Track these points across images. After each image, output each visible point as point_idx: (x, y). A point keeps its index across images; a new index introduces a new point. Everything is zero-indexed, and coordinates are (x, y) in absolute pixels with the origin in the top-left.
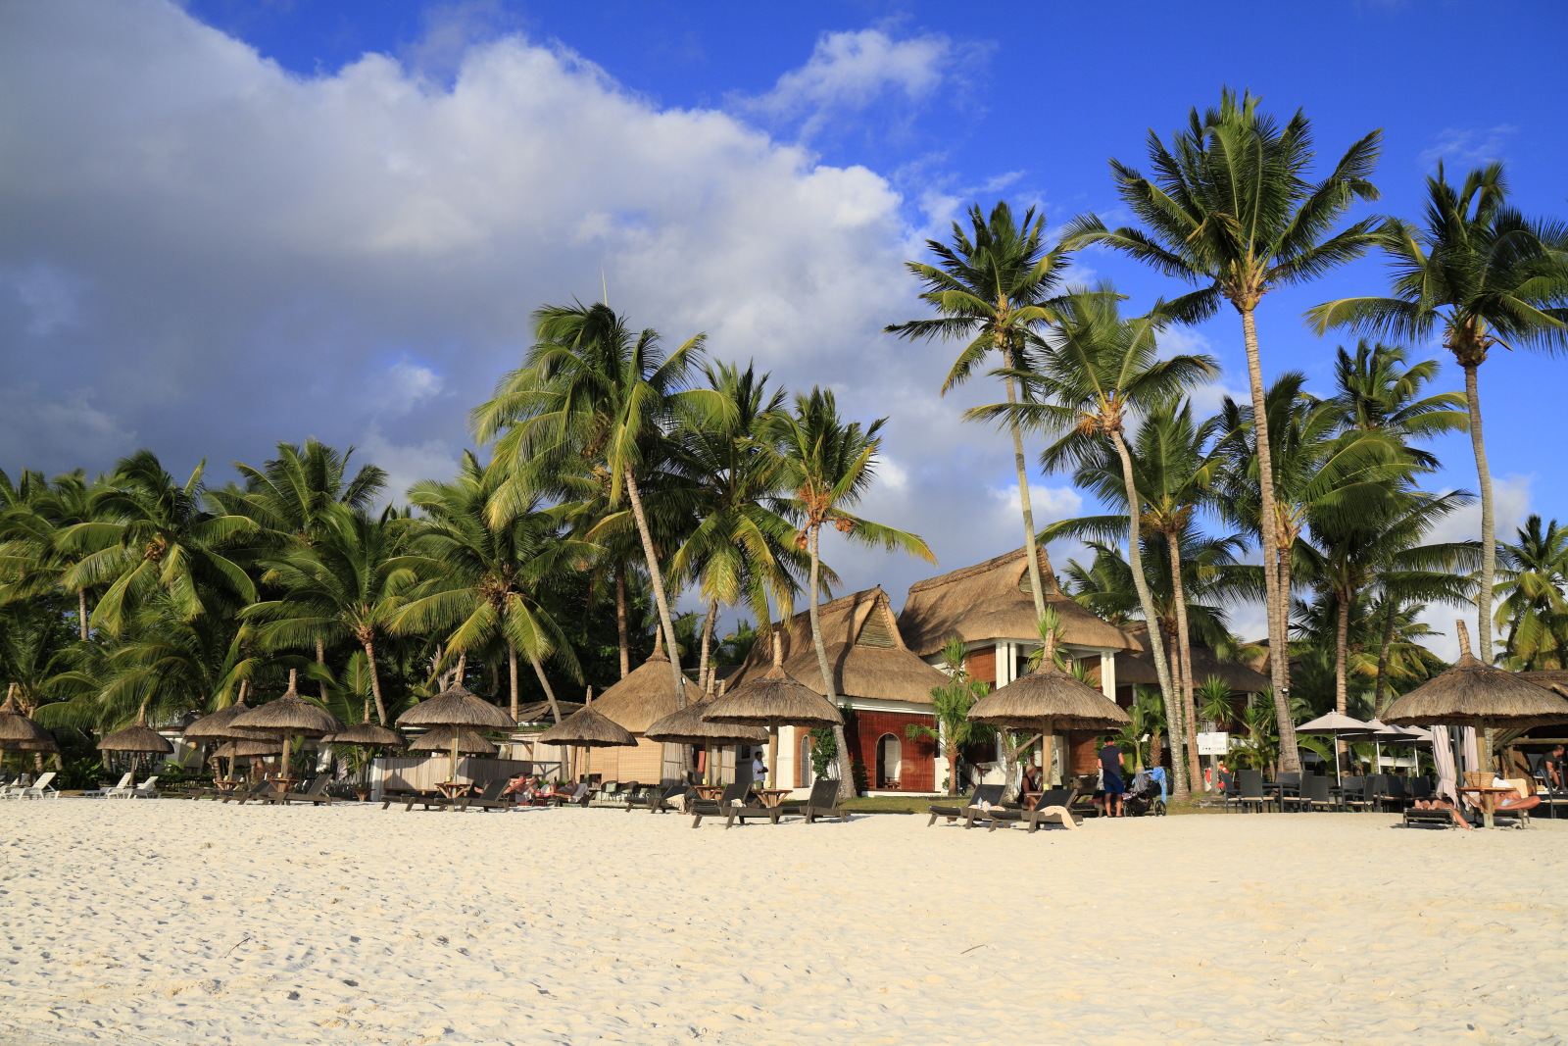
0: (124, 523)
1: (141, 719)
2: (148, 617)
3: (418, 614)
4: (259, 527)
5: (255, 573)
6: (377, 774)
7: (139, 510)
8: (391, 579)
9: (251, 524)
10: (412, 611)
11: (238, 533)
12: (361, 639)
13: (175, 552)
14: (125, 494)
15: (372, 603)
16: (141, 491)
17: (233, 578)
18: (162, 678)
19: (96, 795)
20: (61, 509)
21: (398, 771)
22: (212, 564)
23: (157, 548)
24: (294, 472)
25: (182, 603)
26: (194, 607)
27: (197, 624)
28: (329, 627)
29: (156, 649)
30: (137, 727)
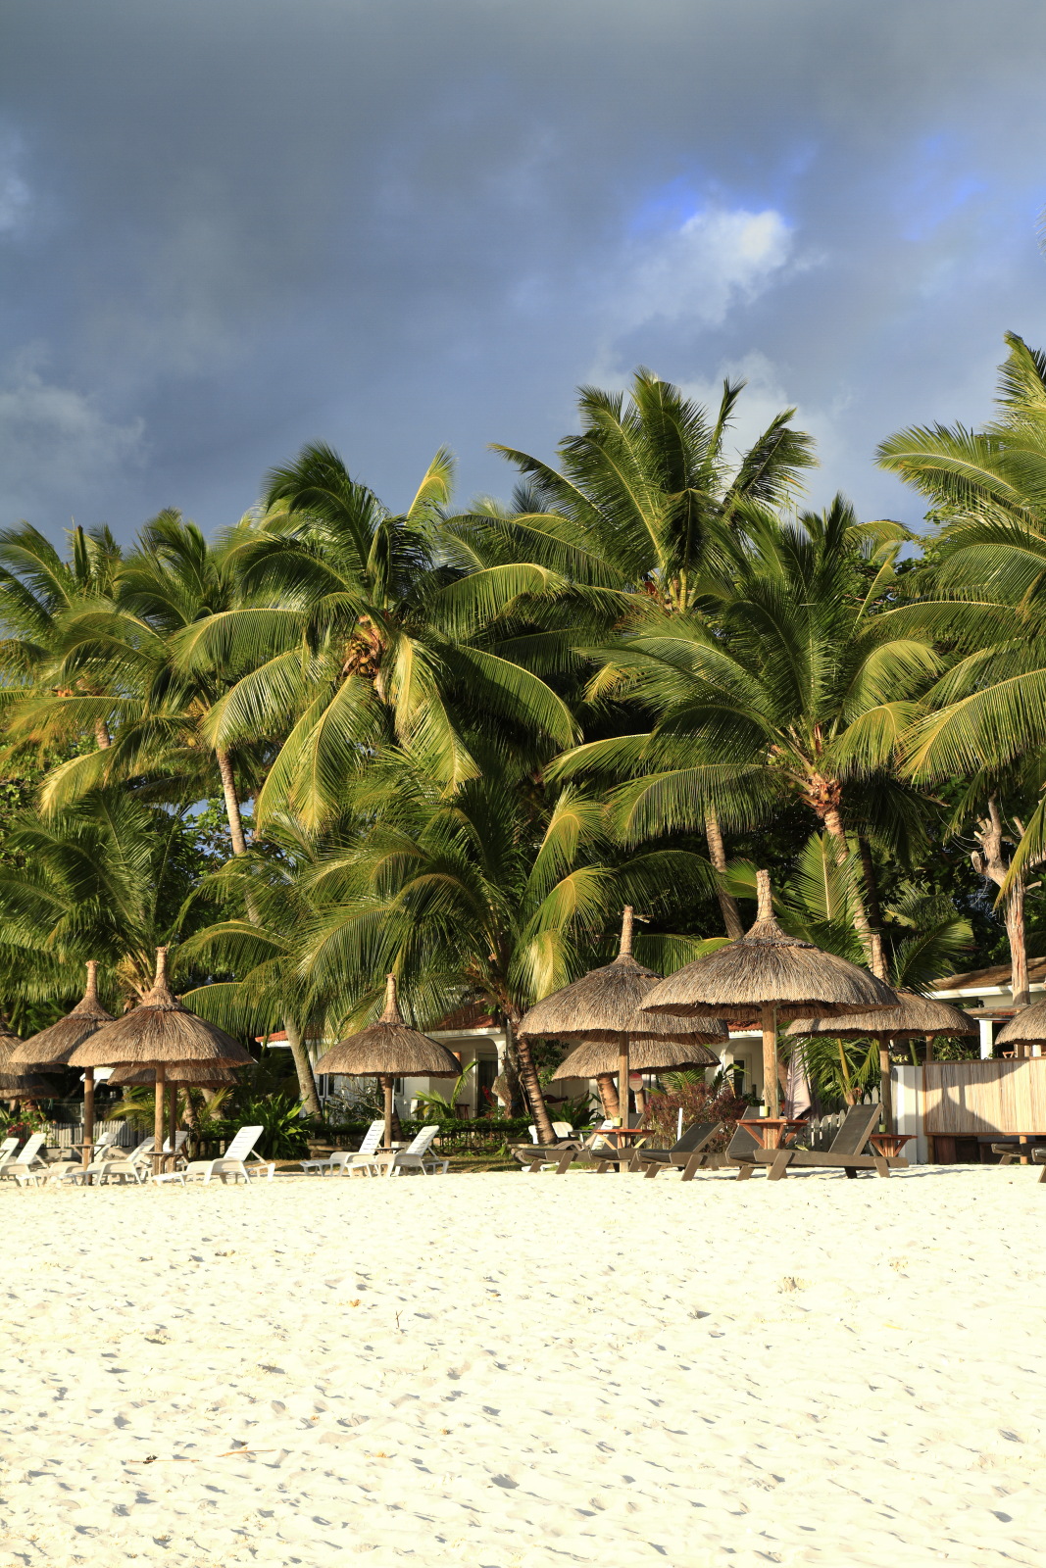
0: (294, 604)
1: (390, 1008)
2: (368, 796)
3: (969, 732)
4: (565, 582)
5: (569, 681)
6: (909, 1101)
7: (320, 571)
8: (874, 665)
9: (550, 578)
10: (953, 723)
11: (525, 598)
12: (814, 803)
13: (407, 656)
14: (294, 544)
15: (830, 723)
16: (323, 534)
17: (523, 698)
18: (418, 920)
19: (326, 1167)
20: (164, 594)
21: (954, 1093)
22: (477, 671)
23: (365, 649)
24: (620, 453)
25: (434, 761)
26: (458, 767)
27: (470, 800)
28: (745, 785)
29: (397, 861)
30: (385, 1025)
